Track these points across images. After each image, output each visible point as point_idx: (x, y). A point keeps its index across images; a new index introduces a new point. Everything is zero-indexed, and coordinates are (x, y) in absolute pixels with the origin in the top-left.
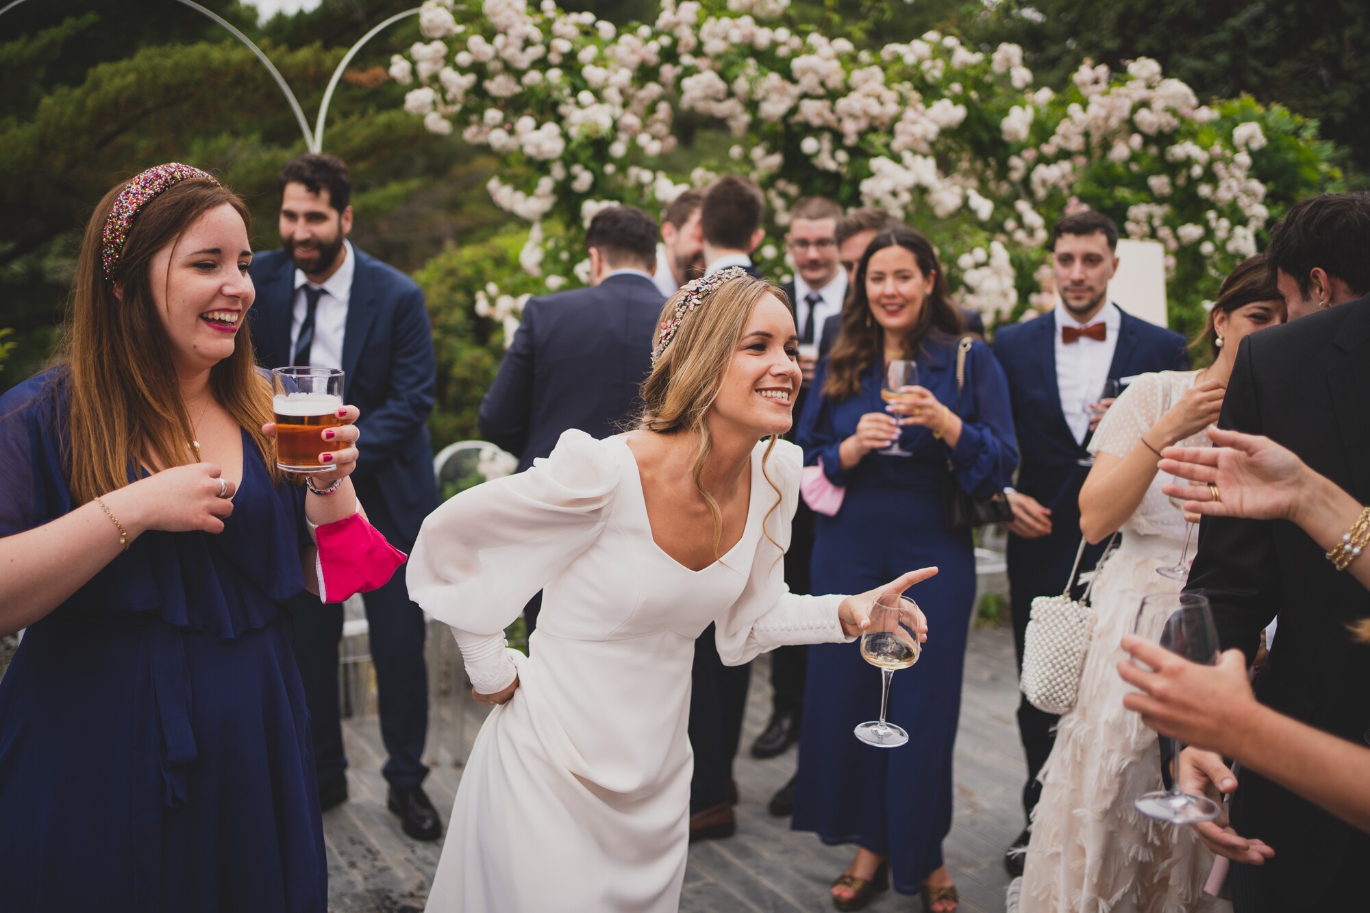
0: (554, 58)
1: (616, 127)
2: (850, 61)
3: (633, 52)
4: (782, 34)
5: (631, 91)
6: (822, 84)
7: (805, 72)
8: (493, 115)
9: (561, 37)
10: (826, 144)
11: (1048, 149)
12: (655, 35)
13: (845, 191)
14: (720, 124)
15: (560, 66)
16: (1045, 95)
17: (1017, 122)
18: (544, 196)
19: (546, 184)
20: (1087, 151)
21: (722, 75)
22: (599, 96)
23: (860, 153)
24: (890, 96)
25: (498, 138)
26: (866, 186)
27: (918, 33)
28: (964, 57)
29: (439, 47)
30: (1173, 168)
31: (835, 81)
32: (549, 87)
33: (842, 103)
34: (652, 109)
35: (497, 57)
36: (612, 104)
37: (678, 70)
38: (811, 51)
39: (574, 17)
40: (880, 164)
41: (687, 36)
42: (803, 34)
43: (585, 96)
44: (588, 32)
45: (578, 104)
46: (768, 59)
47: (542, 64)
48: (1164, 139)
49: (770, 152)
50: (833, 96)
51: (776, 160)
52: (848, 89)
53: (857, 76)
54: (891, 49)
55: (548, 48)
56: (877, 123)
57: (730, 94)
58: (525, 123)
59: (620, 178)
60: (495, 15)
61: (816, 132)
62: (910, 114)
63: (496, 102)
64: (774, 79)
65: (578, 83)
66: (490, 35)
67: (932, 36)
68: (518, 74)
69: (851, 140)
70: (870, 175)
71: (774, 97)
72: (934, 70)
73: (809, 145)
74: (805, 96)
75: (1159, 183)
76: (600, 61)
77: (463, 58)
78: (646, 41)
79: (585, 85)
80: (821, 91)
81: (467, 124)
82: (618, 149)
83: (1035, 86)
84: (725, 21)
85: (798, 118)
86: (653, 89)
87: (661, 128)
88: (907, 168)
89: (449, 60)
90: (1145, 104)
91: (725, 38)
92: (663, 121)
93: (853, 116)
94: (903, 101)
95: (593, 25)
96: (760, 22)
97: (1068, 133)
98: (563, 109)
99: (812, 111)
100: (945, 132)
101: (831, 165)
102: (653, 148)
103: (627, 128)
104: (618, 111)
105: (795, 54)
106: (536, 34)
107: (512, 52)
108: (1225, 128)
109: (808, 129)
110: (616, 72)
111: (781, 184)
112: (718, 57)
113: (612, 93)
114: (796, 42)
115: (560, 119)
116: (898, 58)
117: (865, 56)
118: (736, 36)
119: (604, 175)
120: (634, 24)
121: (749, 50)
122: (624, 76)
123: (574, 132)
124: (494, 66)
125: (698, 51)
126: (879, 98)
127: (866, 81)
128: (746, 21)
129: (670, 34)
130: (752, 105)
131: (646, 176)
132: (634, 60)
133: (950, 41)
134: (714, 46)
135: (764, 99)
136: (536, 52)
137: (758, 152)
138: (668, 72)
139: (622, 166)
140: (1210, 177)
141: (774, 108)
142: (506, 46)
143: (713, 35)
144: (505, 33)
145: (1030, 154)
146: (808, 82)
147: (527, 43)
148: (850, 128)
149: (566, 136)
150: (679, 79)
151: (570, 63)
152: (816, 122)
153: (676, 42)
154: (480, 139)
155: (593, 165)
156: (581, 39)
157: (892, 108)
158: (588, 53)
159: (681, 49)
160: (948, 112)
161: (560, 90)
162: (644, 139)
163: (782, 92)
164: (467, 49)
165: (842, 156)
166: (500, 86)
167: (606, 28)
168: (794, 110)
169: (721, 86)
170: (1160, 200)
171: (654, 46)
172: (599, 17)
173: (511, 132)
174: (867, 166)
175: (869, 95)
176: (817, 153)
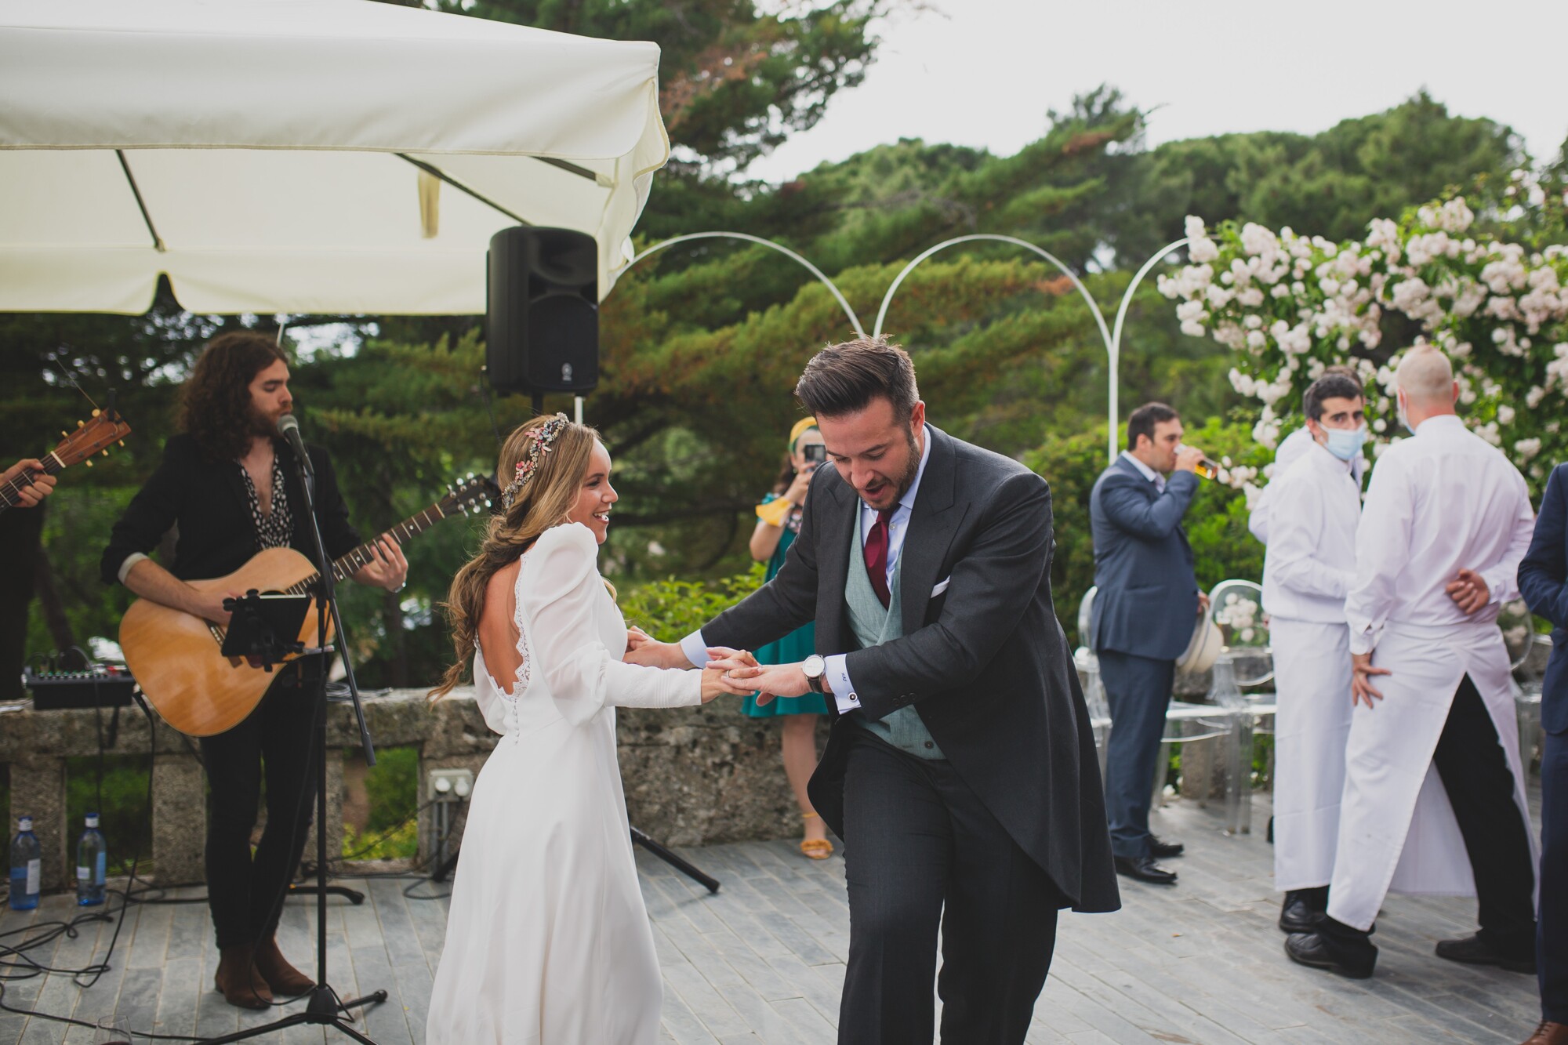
0: (1297, 274)
2: (1526, 264)
3: (1350, 264)
4: (1469, 244)
5: (1353, 296)
6: (1509, 283)
7: (1495, 275)
8: (1251, 320)
9: (1301, 258)
10: (1512, 333)
12: (1365, 251)
13: (1529, 373)
15: (1304, 280)
18: (1283, 383)
19: (1285, 374)
21: (1426, 280)
22: (1336, 302)
23: (1543, 340)
25: (1255, 338)
29: (1206, 270)
31: (1518, 281)
32: (1292, 297)
33: (1525, 301)
34: (1365, 310)
35: (1251, 274)
36: (1343, 309)
37: (1387, 278)
38: (1496, 257)
39: (1307, 241)
40: (1563, 348)
41: (1393, 251)
42: (1486, 244)
43: (1328, 305)
45: (1324, 311)
47: (1288, 279)
49: (1461, 341)
50: (1517, 294)
51: (1465, 348)
52: (1527, 289)
53: (1534, 276)
54: (1554, 250)
55: (1292, 267)
56: (1555, 314)
57: (1429, 296)
58: (1280, 326)
60: (1251, 243)
61: (1505, 323)
63: (1250, 310)
64: (1466, 281)
65: (1319, 293)
66: (1247, 259)
68: (1266, 288)
69: (1533, 330)
70: (1555, 358)
71: (1465, 296)
73: (1498, 335)
76: (1331, 275)
77: (1226, 277)
78: (1360, 255)
79: (1325, 295)
80: (1505, 290)
81: (1221, 327)
82: (1344, 344)
84: (1424, 238)
85: (1486, 312)
86: (1364, 294)
87: (1373, 325)
89: (1216, 280)
91: (1426, 251)
92: (1373, 319)
93: (1534, 309)
95: (1321, 246)
96: (1451, 236)
98: (1302, 314)
99: (1499, 306)
101: (1517, 351)
102: (1371, 341)
105: (1483, 261)
106: (1282, 256)
107: (1264, 270)
109: (1495, 322)
110: (1344, 281)
111: (1468, 368)
112: (1421, 267)
114: (1482, 250)
117: (1535, 259)
118: (1436, 250)
120: (1349, 241)
121: (1445, 260)
122: (1351, 286)
123: (1318, 331)
125: (1403, 261)
126: (1557, 296)
127: (1542, 280)
128: (1441, 237)
129: (1379, 249)
130: (1447, 304)
132: (1354, 271)
134: (1417, 258)
135: (1458, 298)
136: (1282, 270)
137: (1450, 342)
138: (1378, 280)
139: (1346, 357)
141: (1466, 305)
142: (1260, 266)
143: (1416, 249)
144: (1259, 256)
146: (1495, 284)
147: (1278, 263)
148: (1533, 321)
149: (1312, 335)
150: (1388, 286)
151: (1310, 279)
152: (1503, 315)
153: (1384, 256)
154: (1233, 339)
155: (1325, 357)
158: (1321, 269)
159: (1389, 260)
161: (1302, 299)
162: (1363, 334)
163: (1472, 291)
164: (1230, 270)
165: (1525, 343)
167: (1330, 248)
168: (1482, 306)
169: (1424, 289)
171: (1366, 259)
172: (1327, 239)
173: (1268, 333)
174: (1552, 351)
175: (1547, 292)
176: (1503, 343)
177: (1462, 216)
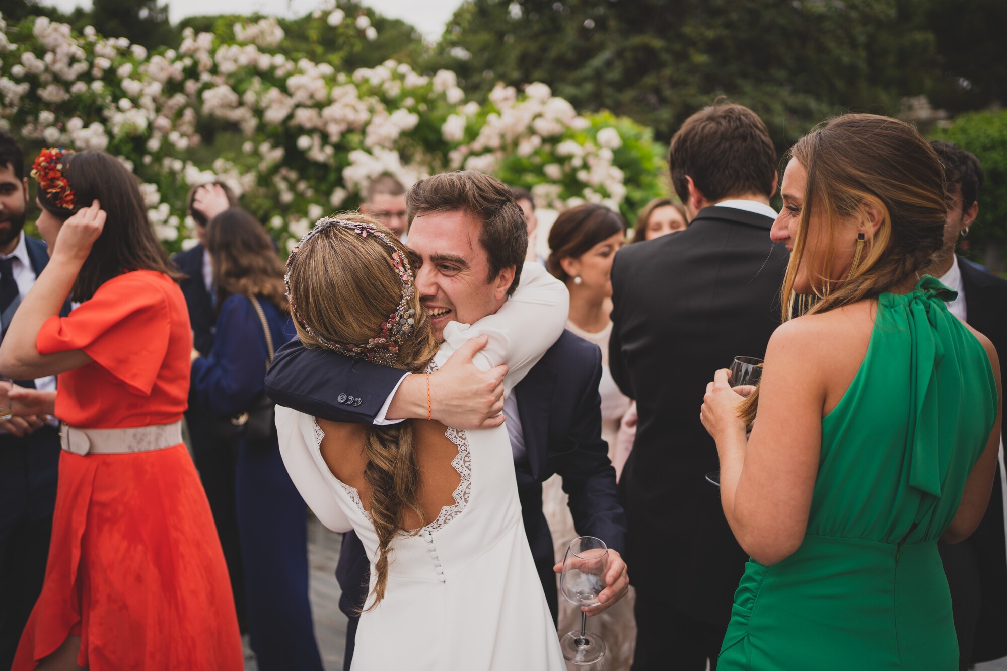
0: (96, 72)
1: (150, 126)
2: (331, 81)
3: (162, 69)
4: (279, 59)
5: (162, 99)
6: (312, 96)
7: (299, 87)
8: (46, 116)
9: (102, 56)
10: (317, 140)
11: (477, 145)
12: (180, 58)
13: (332, 177)
14: (234, 127)
15: (103, 79)
16: (472, 108)
17: (453, 127)
20: (503, 148)
21: (235, 88)
22: (136, 103)
23: (342, 148)
24: (362, 106)
25: (51, 134)
26: (349, 173)
27: (380, 62)
28: (414, 80)
30: (561, 160)
31: (321, 95)
32: (93, 96)
33: (327, 112)
34: (179, 114)
35: (47, 69)
36: (147, 109)
37: (199, 85)
38: (301, 72)
39: (112, 41)
40: (356, 156)
41: (204, 59)
42: (295, 61)
43: (124, 103)
44: (125, 54)
45: (119, 109)
46: (269, 77)
47: (87, 77)
48: (553, 140)
49: (274, 146)
50: (319, 106)
51: (278, 153)
52: (329, 102)
53: (337, 92)
54: (361, 73)
55: (92, 65)
56: (353, 127)
57: (241, 104)
58: (75, 123)
59: (156, 167)
60: (43, 37)
61: (310, 132)
62: (377, 120)
63: (48, 106)
64: (274, 93)
65: (118, 92)
66: (40, 53)
67: (390, 64)
68: (67, 85)
69: (335, 138)
70: (349, 164)
71: (275, 106)
72: (393, 89)
73: (303, 142)
74: (298, 106)
75: (553, 170)
76: (135, 76)
77: (17, 70)
78: (173, 62)
79: (124, 94)
80: (309, 102)
81: (24, 123)
82: (154, 144)
83: (465, 102)
84: (235, 49)
85: (293, 123)
86: (179, 99)
87: (187, 128)
88: (377, 159)
90: (539, 116)
91: (235, 61)
92: (189, 123)
93: (336, 121)
94: (371, 111)
95: (129, 48)
96: (262, 50)
97: (489, 135)
98: (107, 113)
99: (305, 117)
100: (404, 134)
101: (321, 157)
102: (182, 143)
103: (160, 129)
104: (152, 115)
105: (289, 74)
106: (80, 53)
107: (60, 66)
108: (593, 132)
109: (301, 131)
110: (150, 84)
111: (284, 171)
112: (230, 75)
113: (146, 101)
114: (290, 66)
115: (104, 121)
116: (366, 80)
117: (342, 77)
118: (245, 61)
119: (142, 164)
120: (162, 48)
121: (254, 71)
122: (155, 88)
123: (116, 130)
124: (44, 77)
125: (214, 71)
126: (354, 108)
127: (344, 95)
128: (251, 50)
129: (191, 56)
130: (258, 112)
131: (177, 165)
132: (164, 76)
133: (404, 68)
134: (227, 67)
135: (267, 107)
136: (81, 67)
137: (265, 147)
138: (191, 86)
139: (158, 157)
140: (586, 166)
141: (275, 114)
142: (55, 62)
143: (225, 59)
144: (54, 52)
145: (464, 150)
146: (300, 96)
147: (73, 60)
148: (334, 131)
149: (109, 133)
150: (200, 92)
151: (111, 77)
152: (308, 125)
153: (196, 64)
154: (36, 135)
155: (133, 156)
156: (118, 59)
157: (363, 116)
158: (125, 69)
159: (201, 68)
160: (405, 119)
161: (104, 98)
162: (174, 137)
163: (281, 102)
164: (21, 63)
165: (329, 150)
166: (50, 93)
167: (139, 51)
168: (290, 116)
169: (233, 97)
170: (554, 182)
171: (179, 66)
172: (133, 41)
173: (63, 130)
174: (347, 158)
175: (346, 105)
176: (310, 148)
177: (272, 33)
